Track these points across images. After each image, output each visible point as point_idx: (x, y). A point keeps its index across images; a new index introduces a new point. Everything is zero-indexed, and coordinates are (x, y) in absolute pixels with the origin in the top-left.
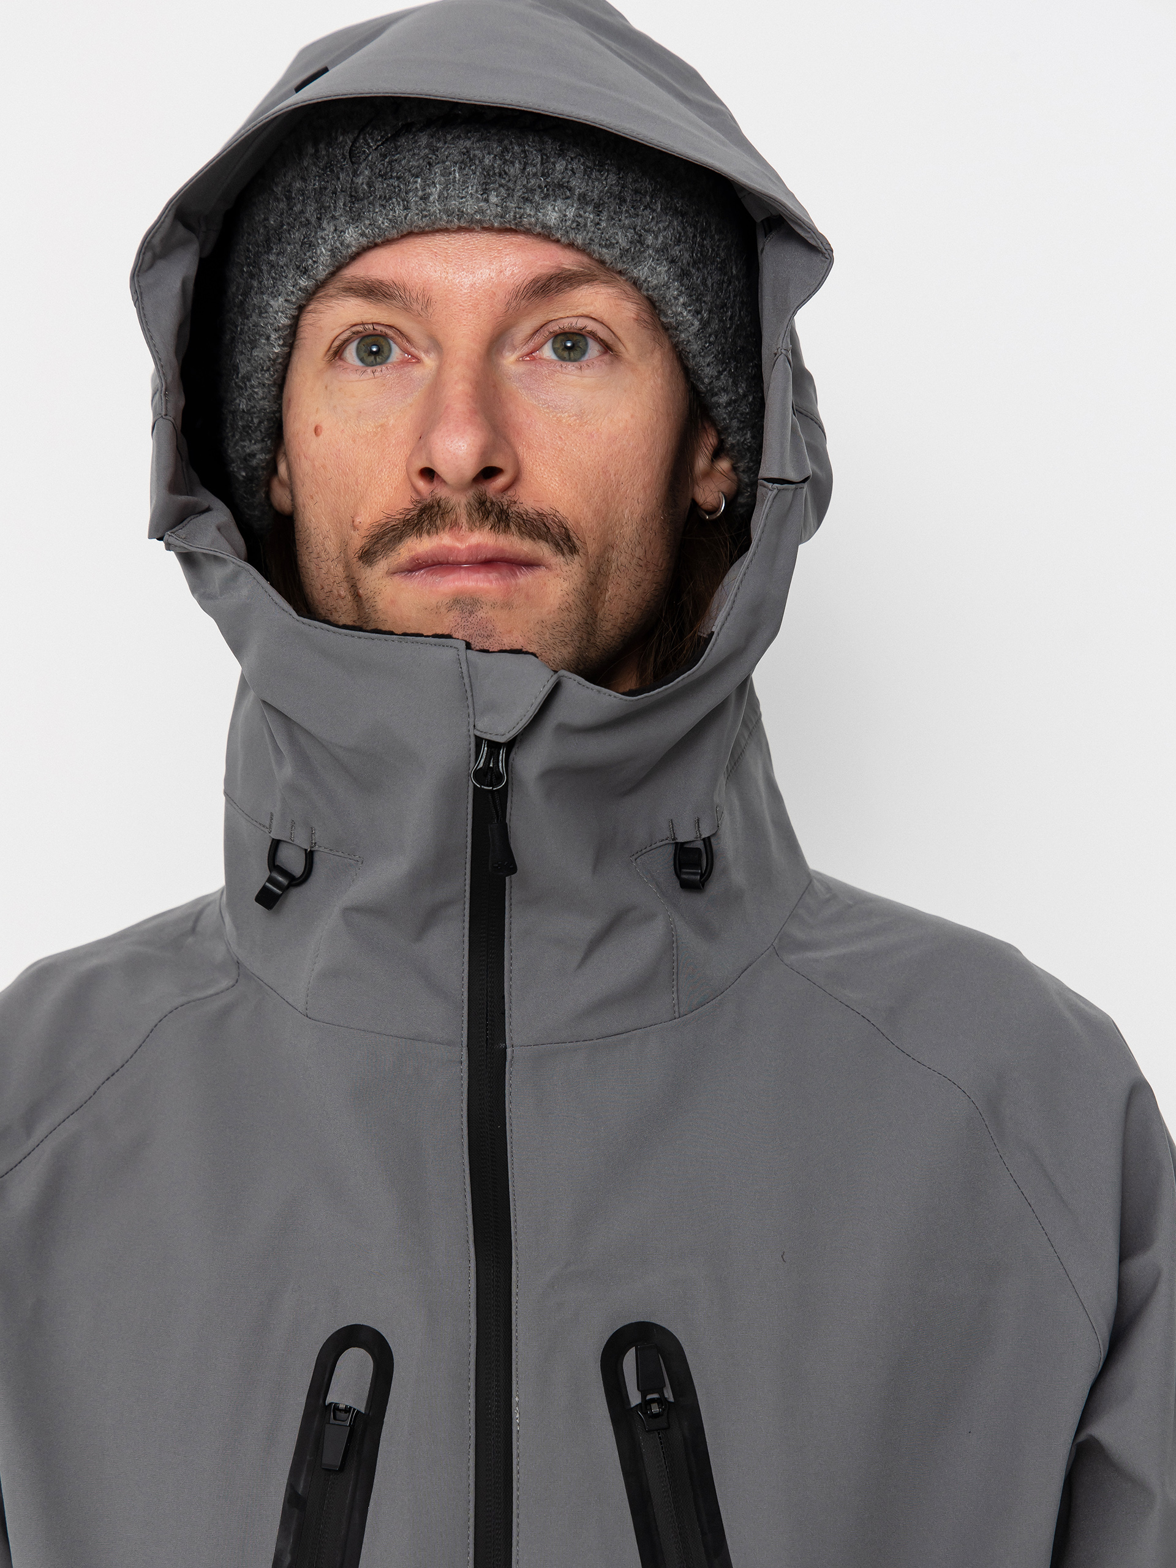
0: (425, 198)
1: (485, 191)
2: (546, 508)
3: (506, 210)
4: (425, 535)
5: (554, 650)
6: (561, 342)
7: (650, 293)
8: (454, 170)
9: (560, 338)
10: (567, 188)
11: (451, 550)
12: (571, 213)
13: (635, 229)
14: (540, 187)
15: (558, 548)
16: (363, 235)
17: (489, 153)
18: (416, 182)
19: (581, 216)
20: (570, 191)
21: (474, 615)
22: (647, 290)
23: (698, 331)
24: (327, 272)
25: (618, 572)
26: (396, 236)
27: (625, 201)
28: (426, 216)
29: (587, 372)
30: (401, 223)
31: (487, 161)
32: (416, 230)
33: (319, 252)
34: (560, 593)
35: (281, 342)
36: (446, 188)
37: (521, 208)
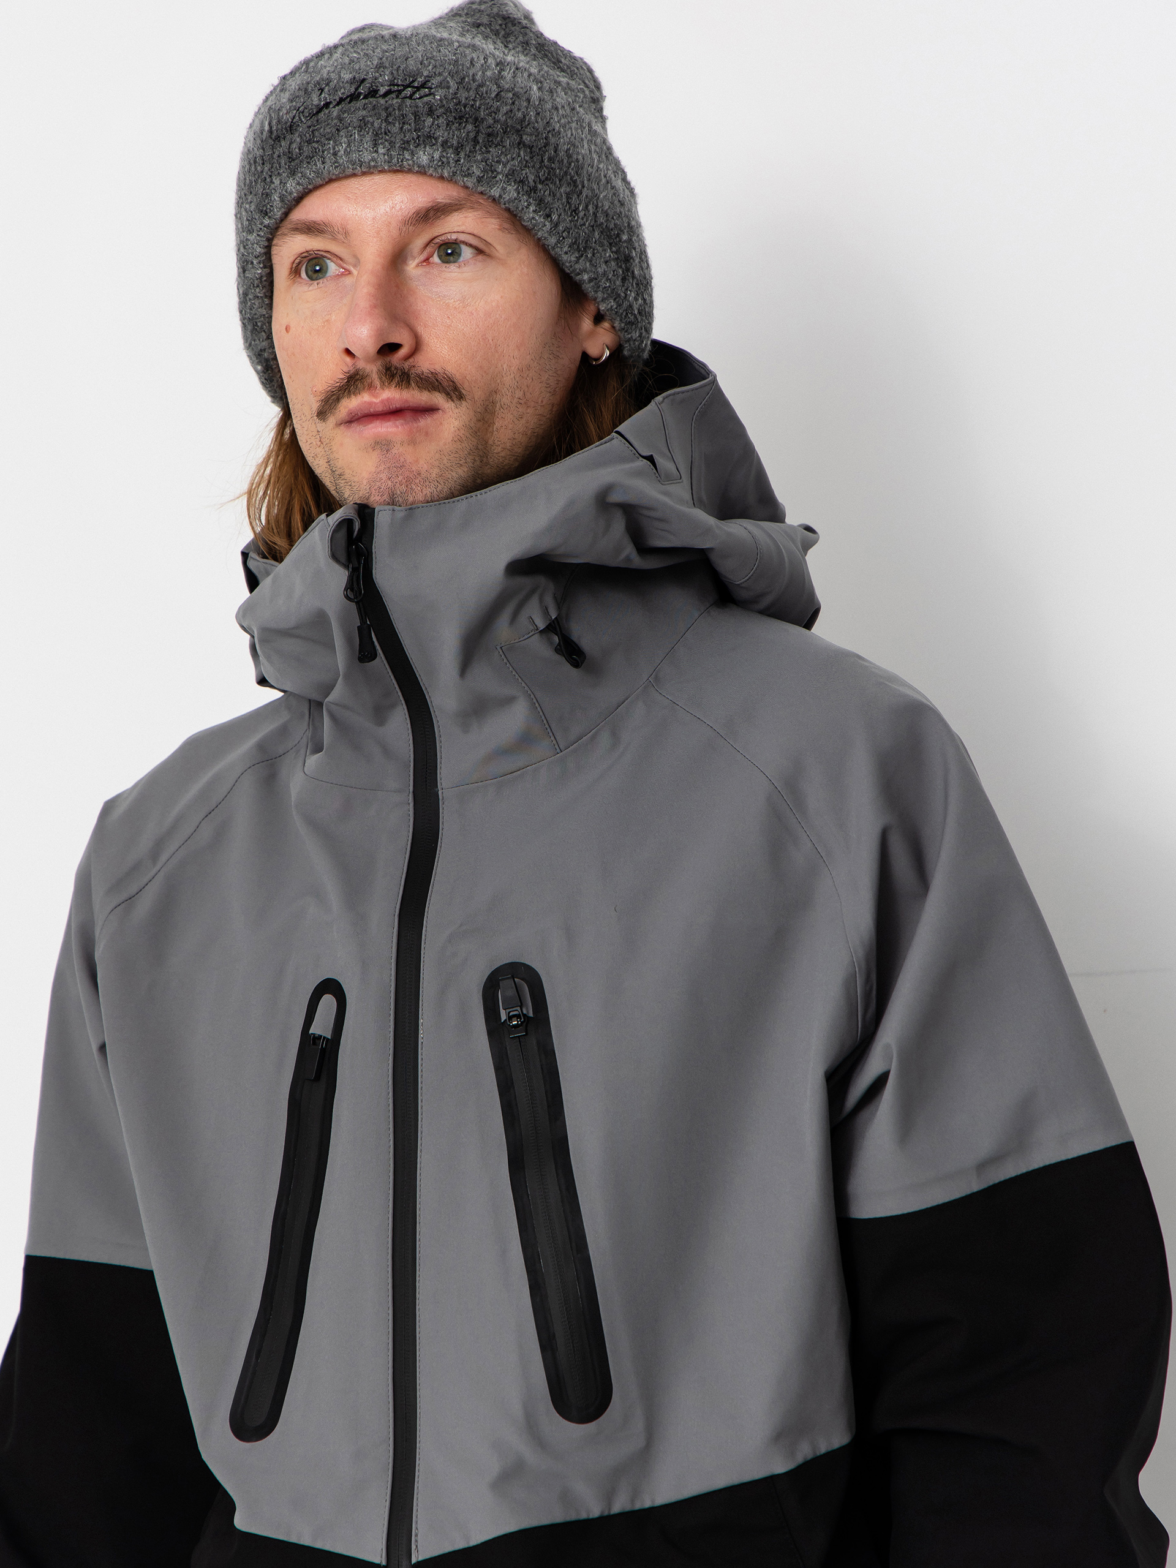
0: (335, 154)
1: (375, 145)
2: (438, 368)
3: (391, 157)
4: (353, 396)
5: (451, 470)
6: (444, 250)
7: (507, 205)
8: (355, 133)
9: (443, 247)
10: (433, 138)
11: (370, 404)
12: (437, 155)
13: (486, 162)
14: (413, 139)
15: (449, 396)
16: (298, 184)
17: (378, 119)
18: (329, 144)
19: (444, 157)
20: (435, 139)
21: (390, 452)
22: (505, 204)
23: (551, 229)
24: (280, 212)
25: (502, 410)
26: (321, 182)
27: (478, 143)
28: (337, 167)
29: (465, 269)
30: (322, 173)
31: (376, 124)
32: (334, 177)
33: (273, 199)
34: (453, 429)
35: (261, 266)
36: (349, 145)
37: (401, 155)
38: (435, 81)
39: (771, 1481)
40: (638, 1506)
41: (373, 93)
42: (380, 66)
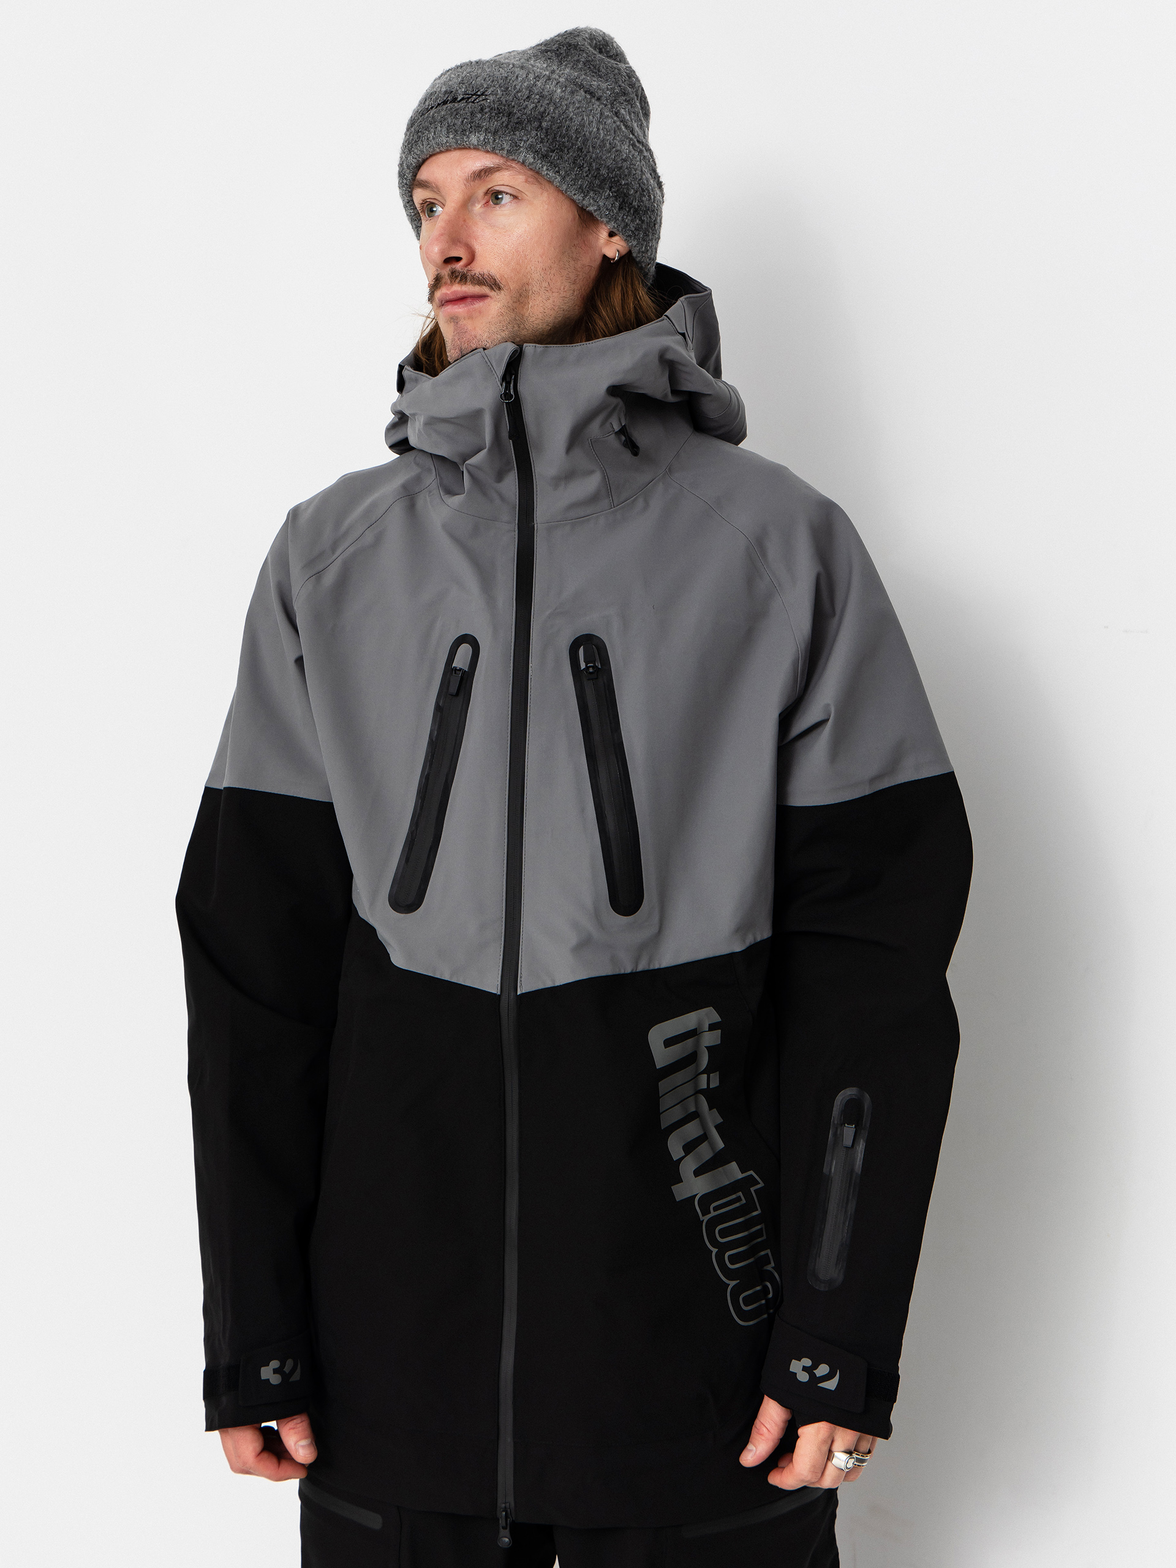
2: (485, 272)
6: (494, 197)
9: (493, 195)
11: (446, 294)
12: (482, 138)
15: (492, 289)
21: (459, 324)
29: (505, 208)
34: (497, 309)
36: (435, 134)
38: (490, 91)
39: (731, 956)
40: (652, 967)
41: (454, 100)
42: (462, 82)
